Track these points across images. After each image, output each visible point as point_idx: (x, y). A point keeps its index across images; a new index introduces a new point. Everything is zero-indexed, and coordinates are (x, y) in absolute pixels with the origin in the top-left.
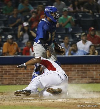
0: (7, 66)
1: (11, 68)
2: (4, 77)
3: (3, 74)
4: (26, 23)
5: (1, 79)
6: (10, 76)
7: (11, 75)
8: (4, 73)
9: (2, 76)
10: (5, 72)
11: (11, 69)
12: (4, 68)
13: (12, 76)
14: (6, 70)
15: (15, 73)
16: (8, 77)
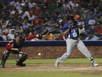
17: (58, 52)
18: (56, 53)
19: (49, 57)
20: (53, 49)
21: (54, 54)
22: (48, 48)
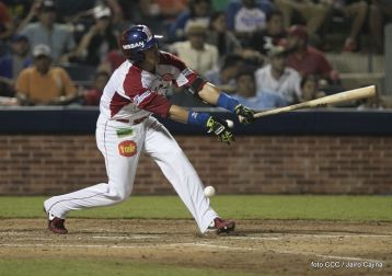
0: (42, 138)
1: (54, 144)
2: (32, 172)
3: (29, 162)
4: (103, 9)
5: (24, 176)
6: (50, 169)
7: (53, 166)
8: (31, 158)
9: (27, 169)
10: (35, 155)
11: (54, 148)
12: (32, 144)
13: (57, 169)
14: (39, 148)
15: (65, 159)
16: (44, 173)
17: (87, 166)
18: (77, 166)
19: (42, 187)
20: (60, 148)
21: (65, 173)
22: (37, 141)
